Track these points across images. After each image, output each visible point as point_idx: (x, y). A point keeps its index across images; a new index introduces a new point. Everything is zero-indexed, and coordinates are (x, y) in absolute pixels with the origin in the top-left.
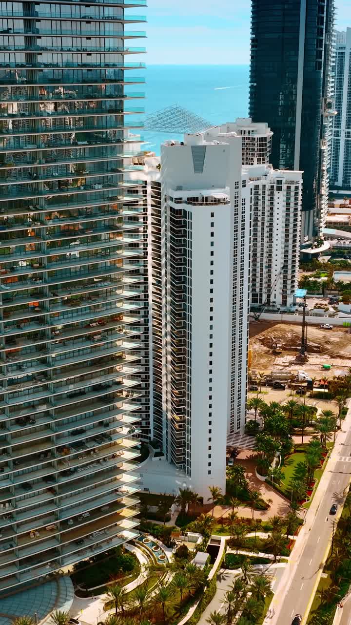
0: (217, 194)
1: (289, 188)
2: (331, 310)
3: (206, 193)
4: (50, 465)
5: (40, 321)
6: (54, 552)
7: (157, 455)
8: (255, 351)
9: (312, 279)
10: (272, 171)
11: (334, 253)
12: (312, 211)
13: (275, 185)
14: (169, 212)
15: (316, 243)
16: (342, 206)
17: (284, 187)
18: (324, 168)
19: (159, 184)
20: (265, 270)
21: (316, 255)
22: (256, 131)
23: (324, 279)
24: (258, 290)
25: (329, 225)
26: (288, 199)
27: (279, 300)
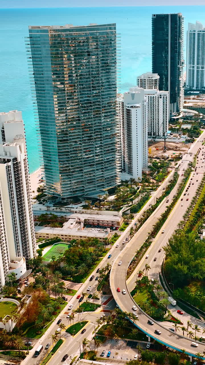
0: (137, 105)
1: (164, 97)
2: (179, 137)
3: (135, 105)
4: (102, 165)
5: (101, 134)
6: (103, 185)
7: (124, 172)
8: (153, 150)
9: (174, 127)
10: (158, 91)
11: (185, 118)
12: (176, 103)
13: (159, 96)
14: (126, 109)
15: (178, 115)
16: (193, 99)
17: (162, 97)
18: (181, 87)
19: (123, 103)
20: (157, 124)
21: (178, 119)
22: (154, 77)
23: (178, 127)
24: (155, 131)
25: (185, 107)
26: (164, 101)
27: (162, 134)
